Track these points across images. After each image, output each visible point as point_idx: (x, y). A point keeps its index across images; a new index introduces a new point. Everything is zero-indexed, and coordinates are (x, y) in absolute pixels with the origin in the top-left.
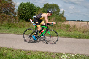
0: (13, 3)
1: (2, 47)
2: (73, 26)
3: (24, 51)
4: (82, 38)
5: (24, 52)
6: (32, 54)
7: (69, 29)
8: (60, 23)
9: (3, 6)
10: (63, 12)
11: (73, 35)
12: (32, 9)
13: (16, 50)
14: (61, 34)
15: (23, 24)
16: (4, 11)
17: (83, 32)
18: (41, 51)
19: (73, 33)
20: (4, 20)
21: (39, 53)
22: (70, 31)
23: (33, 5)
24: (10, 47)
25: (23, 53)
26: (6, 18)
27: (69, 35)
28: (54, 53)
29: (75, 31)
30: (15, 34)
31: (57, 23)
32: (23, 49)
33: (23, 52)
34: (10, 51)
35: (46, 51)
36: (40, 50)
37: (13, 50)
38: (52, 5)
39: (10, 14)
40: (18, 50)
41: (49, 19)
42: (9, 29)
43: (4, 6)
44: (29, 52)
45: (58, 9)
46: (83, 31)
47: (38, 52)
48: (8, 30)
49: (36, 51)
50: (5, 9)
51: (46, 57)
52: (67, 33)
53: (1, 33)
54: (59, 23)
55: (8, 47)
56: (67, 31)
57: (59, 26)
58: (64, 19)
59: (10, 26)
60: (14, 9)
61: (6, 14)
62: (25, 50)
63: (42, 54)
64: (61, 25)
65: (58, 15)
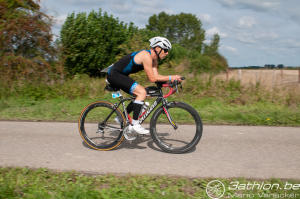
0: (44, 18)
1: (10, 168)
2: (250, 83)
3: (85, 178)
4: (286, 124)
5: (88, 180)
6: (113, 186)
7: (237, 95)
8: (208, 77)
9: (11, 29)
10: (217, 39)
11: (253, 115)
12: (111, 36)
13: (60, 175)
14: (211, 114)
15: (81, 85)
16: (15, 47)
17: (289, 105)
18: (146, 176)
19: (253, 108)
20: (17, 74)
21: (139, 183)
22: (243, 103)
23: (113, 20)
24: (38, 167)
25: (81, 185)
26: (24, 68)
27: (238, 116)
28: (191, 179)
29: (259, 100)
30: (54, 120)
31: (198, 77)
32: (83, 169)
33: (83, 182)
34: (38, 179)
35: (163, 174)
36: (144, 172)
37: (48, 175)
38: (177, 16)
39: (36, 55)
40: (67, 176)
41: (170, 67)
42: (33, 104)
43: (16, 30)
44: (105, 180)
45: (199, 29)
46: (288, 101)
47: (136, 177)
48: (32, 109)
49: (130, 174)
50: (20, 39)
51: (163, 193)
52: (232, 109)
53: (9, 120)
54: (204, 77)
55: (31, 166)
56: (233, 101)
57: (205, 85)
58: (221, 63)
59: (38, 94)
60: (49, 38)
61: (21, 56)
62: (90, 175)
63: (151, 186)
64: (209, 84)
65: (199, 49)
